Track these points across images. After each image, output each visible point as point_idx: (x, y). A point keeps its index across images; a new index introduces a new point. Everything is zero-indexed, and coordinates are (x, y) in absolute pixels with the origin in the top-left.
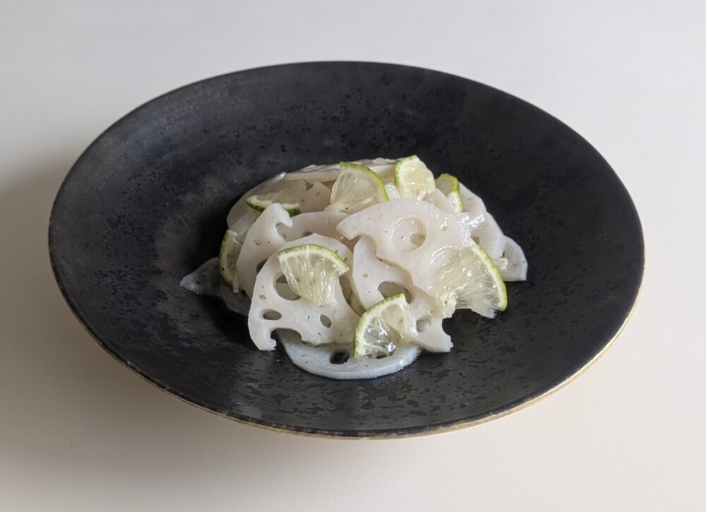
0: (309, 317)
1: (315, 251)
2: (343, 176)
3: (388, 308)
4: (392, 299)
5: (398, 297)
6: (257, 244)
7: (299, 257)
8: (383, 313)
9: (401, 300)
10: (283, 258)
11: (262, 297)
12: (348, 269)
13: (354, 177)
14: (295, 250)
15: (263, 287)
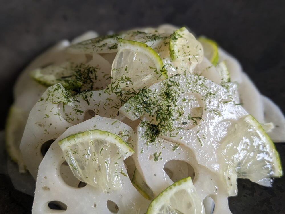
0: (95, 205)
1: (98, 136)
2: (122, 53)
3: (176, 194)
4: (180, 184)
5: (185, 181)
6: (40, 125)
7: (82, 144)
8: (172, 199)
9: (188, 185)
10: (66, 146)
11: (46, 189)
12: (133, 153)
13: (133, 54)
14: (78, 138)
15: (46, 178)
